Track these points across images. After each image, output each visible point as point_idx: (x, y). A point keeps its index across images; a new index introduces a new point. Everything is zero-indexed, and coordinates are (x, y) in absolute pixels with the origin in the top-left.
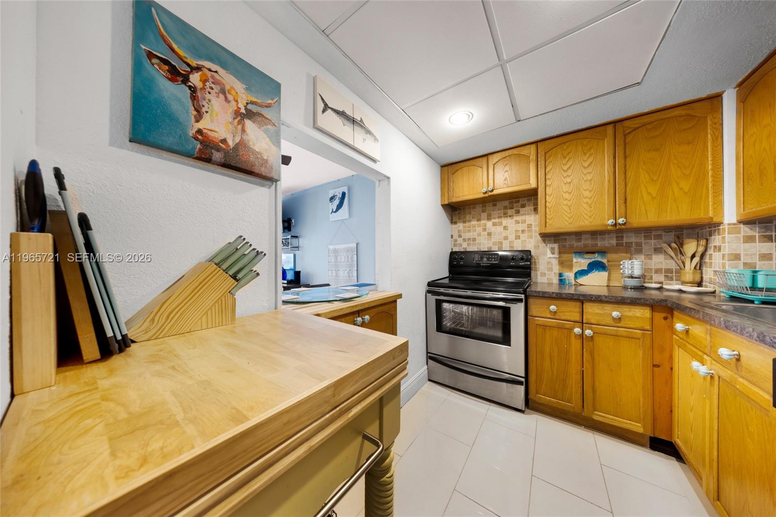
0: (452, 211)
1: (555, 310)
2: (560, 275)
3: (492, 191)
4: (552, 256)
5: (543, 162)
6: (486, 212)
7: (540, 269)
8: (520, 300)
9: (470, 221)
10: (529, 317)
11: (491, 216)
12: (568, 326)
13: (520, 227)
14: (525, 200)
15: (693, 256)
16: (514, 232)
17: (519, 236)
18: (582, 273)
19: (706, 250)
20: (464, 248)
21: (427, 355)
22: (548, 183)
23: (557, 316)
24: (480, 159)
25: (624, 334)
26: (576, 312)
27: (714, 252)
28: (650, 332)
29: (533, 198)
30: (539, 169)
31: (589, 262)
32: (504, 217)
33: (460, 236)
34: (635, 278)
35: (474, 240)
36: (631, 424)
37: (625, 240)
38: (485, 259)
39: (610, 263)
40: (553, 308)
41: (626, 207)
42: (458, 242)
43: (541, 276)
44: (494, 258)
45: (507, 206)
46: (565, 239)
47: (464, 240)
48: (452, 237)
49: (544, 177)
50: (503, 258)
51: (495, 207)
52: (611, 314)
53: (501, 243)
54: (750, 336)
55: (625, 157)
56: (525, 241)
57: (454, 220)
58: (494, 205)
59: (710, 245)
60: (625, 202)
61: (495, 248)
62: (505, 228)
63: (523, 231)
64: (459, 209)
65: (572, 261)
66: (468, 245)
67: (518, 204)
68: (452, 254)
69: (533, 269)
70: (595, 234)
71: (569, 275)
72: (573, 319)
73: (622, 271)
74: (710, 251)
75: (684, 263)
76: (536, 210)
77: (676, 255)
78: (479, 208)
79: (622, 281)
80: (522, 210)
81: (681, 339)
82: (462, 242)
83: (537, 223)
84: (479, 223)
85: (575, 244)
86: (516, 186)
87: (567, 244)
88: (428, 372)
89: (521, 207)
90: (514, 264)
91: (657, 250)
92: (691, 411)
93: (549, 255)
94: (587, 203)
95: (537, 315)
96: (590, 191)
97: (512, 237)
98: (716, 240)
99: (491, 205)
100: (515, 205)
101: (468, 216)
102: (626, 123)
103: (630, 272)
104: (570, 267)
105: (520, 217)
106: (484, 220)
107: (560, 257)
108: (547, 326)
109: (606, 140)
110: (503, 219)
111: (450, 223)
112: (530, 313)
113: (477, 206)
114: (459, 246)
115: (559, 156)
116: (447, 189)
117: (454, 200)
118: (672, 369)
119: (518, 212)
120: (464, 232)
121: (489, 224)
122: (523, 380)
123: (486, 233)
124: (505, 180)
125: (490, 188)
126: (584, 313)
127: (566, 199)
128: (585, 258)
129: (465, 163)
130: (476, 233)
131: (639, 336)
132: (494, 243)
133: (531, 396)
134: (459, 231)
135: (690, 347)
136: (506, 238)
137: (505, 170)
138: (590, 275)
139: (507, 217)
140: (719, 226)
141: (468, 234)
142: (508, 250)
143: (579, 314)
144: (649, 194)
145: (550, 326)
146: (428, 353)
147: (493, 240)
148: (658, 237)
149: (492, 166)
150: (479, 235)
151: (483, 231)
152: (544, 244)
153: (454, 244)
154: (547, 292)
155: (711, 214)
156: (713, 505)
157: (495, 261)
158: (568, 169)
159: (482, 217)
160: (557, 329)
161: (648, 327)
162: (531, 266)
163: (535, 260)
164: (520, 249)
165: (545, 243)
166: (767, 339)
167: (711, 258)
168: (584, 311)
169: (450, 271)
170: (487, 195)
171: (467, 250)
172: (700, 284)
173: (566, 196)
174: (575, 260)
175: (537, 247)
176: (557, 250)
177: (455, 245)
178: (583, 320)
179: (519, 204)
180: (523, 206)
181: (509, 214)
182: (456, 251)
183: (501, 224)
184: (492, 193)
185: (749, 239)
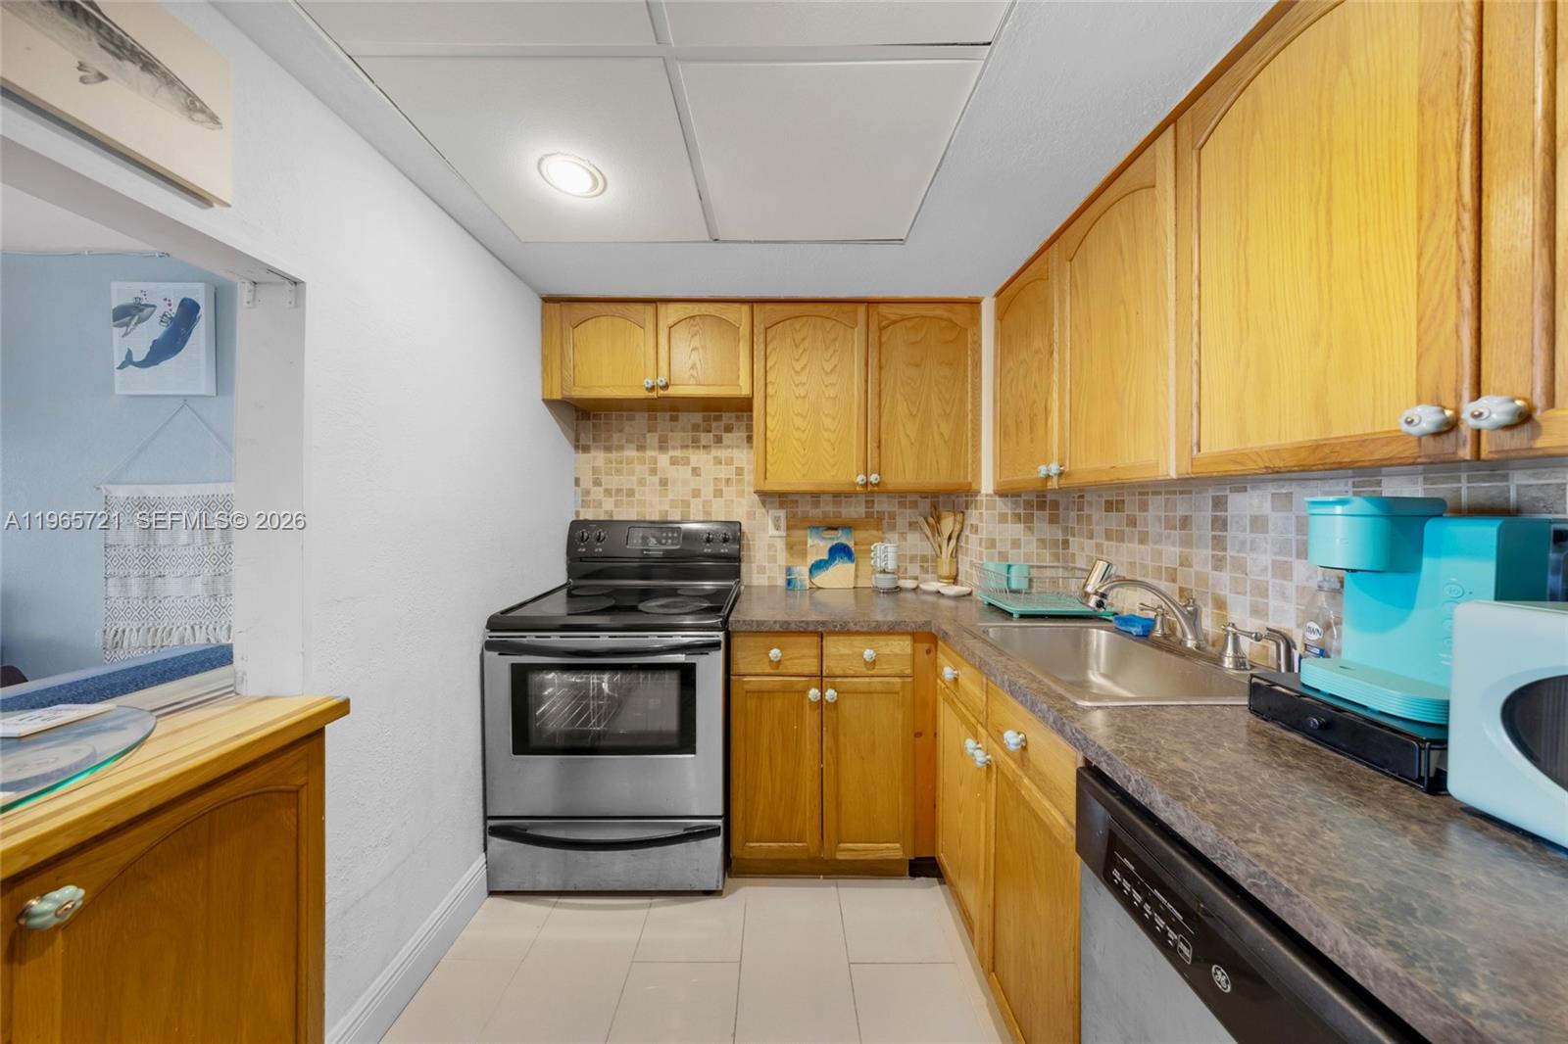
0: (577, 419)
1: (778, 659)
2: (789, 571)
3: (666, 387)
4: (776, 533)
5: (762, 346)
6: (656, 431)
7: (757, 558)
8: (715, 645)
9: (621, 448)
10: (732, 677)
11: (666, 442)
12: (799, 687)
13: (725, 472)
14: (730, 418)
15: (950, 538)
16: (712, 481)
17: (721, 490)
18: (818, 567)
19: (961, 530)
20: (606, 512)
21: (485, 824)
22: (770, 390)
23: (781, 670)
24: (639, 307)
25: (879, 688)
26: (810, 657)
27: (971, 533)
28: (910, 680)
29: (745, 414)
30: (755, 360)
31: (829, 546)
32: (693, 447)
33: (597, 483)
34: (889, 573)
35: (631, 493)
36: (888, 848)
37: (877, 508)
38: (653, 541)
39: (858, 547)
40: (775, 653)
41: (880, 454)
42: (592, 497)
43: (758, 573)
44: (673, 538)
45: (699, 426)
46: (797, 501)
47: (608, 492)
48: (577, 482)
49: (763, 377)
50: (690, 537)
51: (675, 423)
52: (862, 655)
53: (686, 504)
54: (1044, 719)
55: (880, 368)
56: (732, 501)
57: (582, 442)
58: (674, 419)
59: (966, 522)
60: (879, 447)
61: (675, 515)
62: (696, 471)
63: (728, 481)
64: (594, 416)
65: (806, 544)
66: (616, 506)
67: (719, 423)
68: (577, 526)
69: (745, 559)
70: (838, 496)
71: (802, 571)
72: (806, 672)
73: (872, 562)
74: (967, 532)
75: (940, 547)
76: (750, 439)
77: (933, 535)
78: (641, 419)
79: (874, 580)
80: (727, 437)
81: (947, 688)
82: (601, 496)
83: (752, 467)
84: (640, 454)
85: (811, 511)
86: (714, 385)
87: (799, 510)
88: (487, 872)
89: (725, 432)
90: (710, 550)
91: (913, 526)
92: (960, 811)
93: (772, 531)
94: (829, 440)
95: (747, 672)
96: (834, 419)
97: (707, 492)
98: (973, 517)
99: (668, 418)
100: (714, 424)
101: (616, 436)
102: (883, 308)
103: (883, 564)
104: (804, 555)
105: (724, 451)
106: (654, 449)
107: (788, 536)
108: (763, 692)
109: (856, 330)
110: (691, 451)
111: (571, 449)
112: (734, 669)
113: (638, 415)
114: (595, 507)
115: (789, 340)
116: (558, 361)
117: (578, 393)
118: (935, 734)
119: (719, 440)
120: (607, 474)
121: (663, 459)
122: (719, 822)
123: (656, 479)
124: (692, 368)
125: (662, 380)
126: (824, 658)
127: (798, 428)
128: (824, 538)
129: (604, 307)
130: (634, 478)
131: (898, 688)
132: (673, 504)
133: (735, 852)
134: (595, 470)
135: (960, 705)
136: (696, 493)
137: (693, 345)
138: (831, 569)
139: (698, 447)
140: (976, 496)
141: (616, 478)
142: (701, 519)
143: (816, 660)
144: (908, 436)
145: (769, 692)
146: (486, 818)
147: (671, 496)
148: (914, 505)
149: (666, 330)
150: (642, 482)
151: (650, 475)
152: (764, 510)
153: (583, 501)
154: (765, 621)
155: (970, 480)
156: (988, 979)
157: (673, 544)
158: (803, 369)
159: (648, 441)
160: (781, 694)
161: (908, 671)
162: (742, 553)
163: (748, 540)
164: (723, 519)
165: (765, 507)
166: (1067, 729)
167: (967, 543)
168: (825, 652)
169: (571, 571)
170: (654, 395)
171: (615, 518)
172: (955, 580)
173: (798, 421)
174: (810, 542)
175: (751, 515)
176: (783, 523)
177: (585, 504)
178: (822, 671)
179: (722, 424)
180: (729, 429)
181: (702, 443)
182: (586, 520)
183: (686, 462)
184: (666, 392)
185: (1003, 518)
